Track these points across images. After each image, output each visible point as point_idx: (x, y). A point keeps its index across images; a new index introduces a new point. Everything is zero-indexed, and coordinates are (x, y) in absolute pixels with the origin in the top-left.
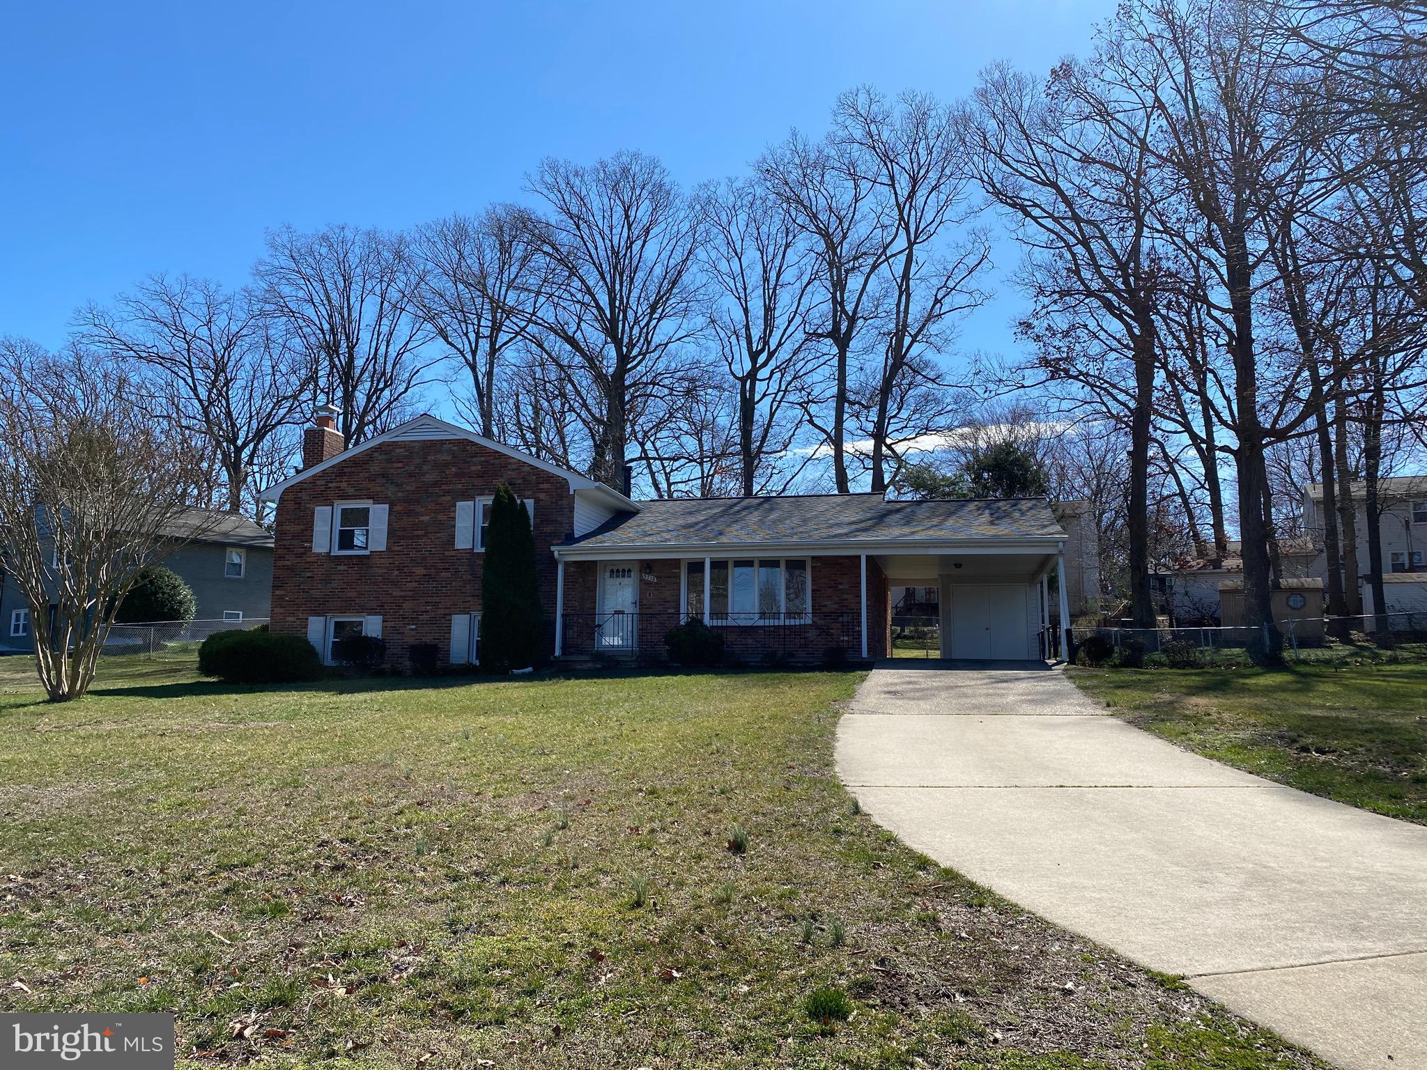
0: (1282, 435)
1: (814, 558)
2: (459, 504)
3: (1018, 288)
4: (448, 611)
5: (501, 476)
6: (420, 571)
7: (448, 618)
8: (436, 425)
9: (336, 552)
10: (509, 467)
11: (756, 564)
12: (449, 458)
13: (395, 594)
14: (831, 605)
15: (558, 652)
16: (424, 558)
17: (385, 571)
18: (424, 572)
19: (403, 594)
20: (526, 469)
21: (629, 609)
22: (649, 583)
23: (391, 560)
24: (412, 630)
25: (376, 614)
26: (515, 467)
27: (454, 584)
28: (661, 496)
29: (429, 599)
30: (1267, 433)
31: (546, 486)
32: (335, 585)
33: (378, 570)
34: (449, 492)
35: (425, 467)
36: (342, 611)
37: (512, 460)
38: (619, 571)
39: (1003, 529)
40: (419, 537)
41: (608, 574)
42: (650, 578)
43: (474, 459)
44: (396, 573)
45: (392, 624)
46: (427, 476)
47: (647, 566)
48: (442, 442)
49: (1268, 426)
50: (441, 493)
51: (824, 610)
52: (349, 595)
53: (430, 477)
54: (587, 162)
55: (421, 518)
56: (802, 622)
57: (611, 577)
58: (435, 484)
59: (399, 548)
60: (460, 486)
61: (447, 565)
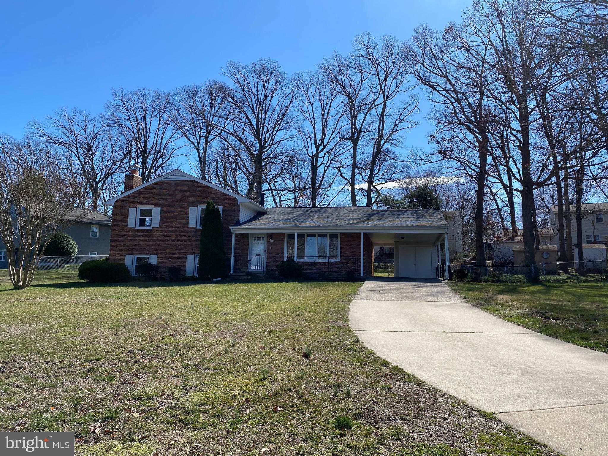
0: (541, 185)
1: (341, 233)
2: (190, 208)
4: (185, 253)
5: (209, 196)
6: (173, 236)
7: (185, 256)
8: (181, 174)
9: (138, 227)
10: (212, 192)
11: (317, 236)
12: (187, 188)
13: (163, 246)
14: (348, 254)
15: (232, 272)
16: (175, 231)
17: (158, 236)
18: (175, 237)
19: (166, 246)
20: (219, 193)
21: (262, 254)
22: (271, 243)
23: (161, 232)
24: (170, 261)
25: (154, 254)
26: (215, 192)
27: (188, 242)
28: (277, 206)
29: (177, 248)
30: (535, 183)
31: (227, 201)
32: (137, 242)
33: (155, 235)
34: (186, 202)
35: (176, 192)
36: (140, 252)
37: (214, 190)
38: (258, 237)
39: (422, 223)
40: (173, 222)
41: (254, 239)
42: (272, 241)
43: (198, 189)
44: (163, 237)
45: (161, 258)
46: (177, 196)
47: (270, 236)
48: (184, 181)
49: (535, 180)
50: (183, 203)
51: (345, 255)
52: (143, 246)
53: (179, 196)
55: (174, 214)
56: (336, 260)
57: (255, 240)
58: (181, 199)
59: (164, 226)
60: (191, 200)
61: (185, 234)
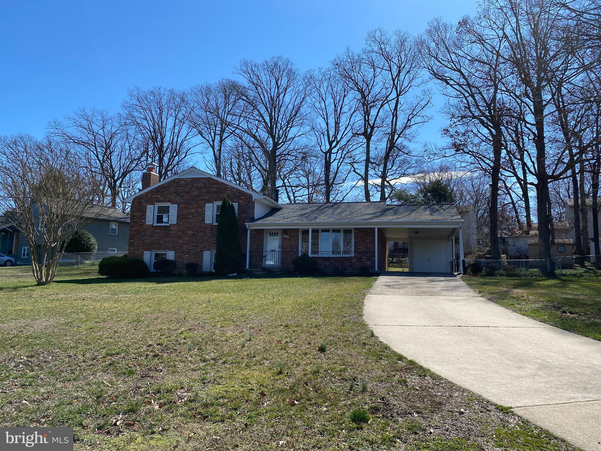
0: (556, 178)
1: (355, 229)
2: (207, 205)
3: (443, 115)
4: (202, 249)
5: (224, 193)
6: (190, 233)
7: (202, 252)
8: (197, 171)
9: (155, 224)
10: (228, 189)
11: (331, 231)
12: (203, 185)
13: (180, 242)
14: (362, 249)
15: (247, 267)
16: (192, 227)
17: (176, 232)
18: (192, 233)
19: (183, 242)
20: (235, 190)
21: (277, 249)
22: (286, 239)
23: (178, 228)
24: (187, 257)
25: (172, 250)
26: (230, 189)
27: (204, 238)
28: (291, 202)
29: (194, 244)
30: (550, 177)
31: (243, 197)
32: (155, 238)
33: (173, 232)
34: (202, 199)
35: (193, 189)
36: (158, 249)
37: (229, 187)
38: (273, 233)
39: (436, 217)
40: (190, 218)
41: (268, 235)
42: (286, 236)
43: (213, 186)
44: (180, 233)
45: (179, 254)
46: (194, 193)
47: (285, 231)
48: (200, 179)
49: (551, 174)
50: (199, 200)
51: (359, 250)
52: (161, 242)
53: (195, 193)
54: (260, 61)
55: (191, 210)
56: (350, 256)
57: (270, 236)
58: (197, 196)
59: (182, 223)
60: (207, 197)
61: (201, 230)
